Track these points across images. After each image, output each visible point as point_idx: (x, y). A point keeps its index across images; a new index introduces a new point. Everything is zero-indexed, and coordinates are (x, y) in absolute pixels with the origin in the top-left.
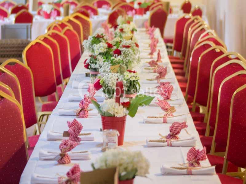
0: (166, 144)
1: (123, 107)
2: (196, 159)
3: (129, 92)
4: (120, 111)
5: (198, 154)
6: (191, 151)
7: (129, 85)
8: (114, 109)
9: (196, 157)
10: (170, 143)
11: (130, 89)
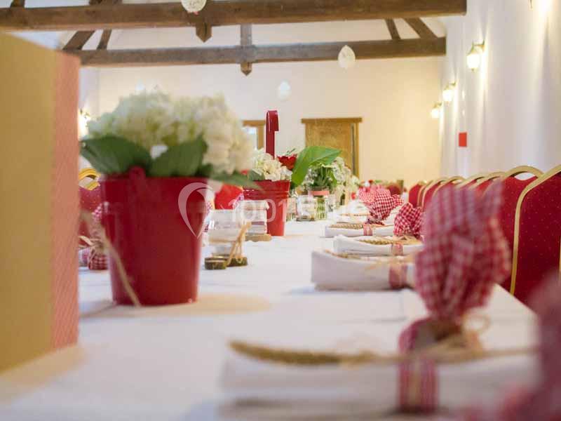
0: (362, 231)
1: (283, 165)
2: (413, 229)
3: (316, 187)
4: (273, 169)
5: (417, 219)
6: (402, 212)
7: (316, 175)
8: (263, 163)
9: (413, 223)
10: (368, 230)
11: (318, 182)
